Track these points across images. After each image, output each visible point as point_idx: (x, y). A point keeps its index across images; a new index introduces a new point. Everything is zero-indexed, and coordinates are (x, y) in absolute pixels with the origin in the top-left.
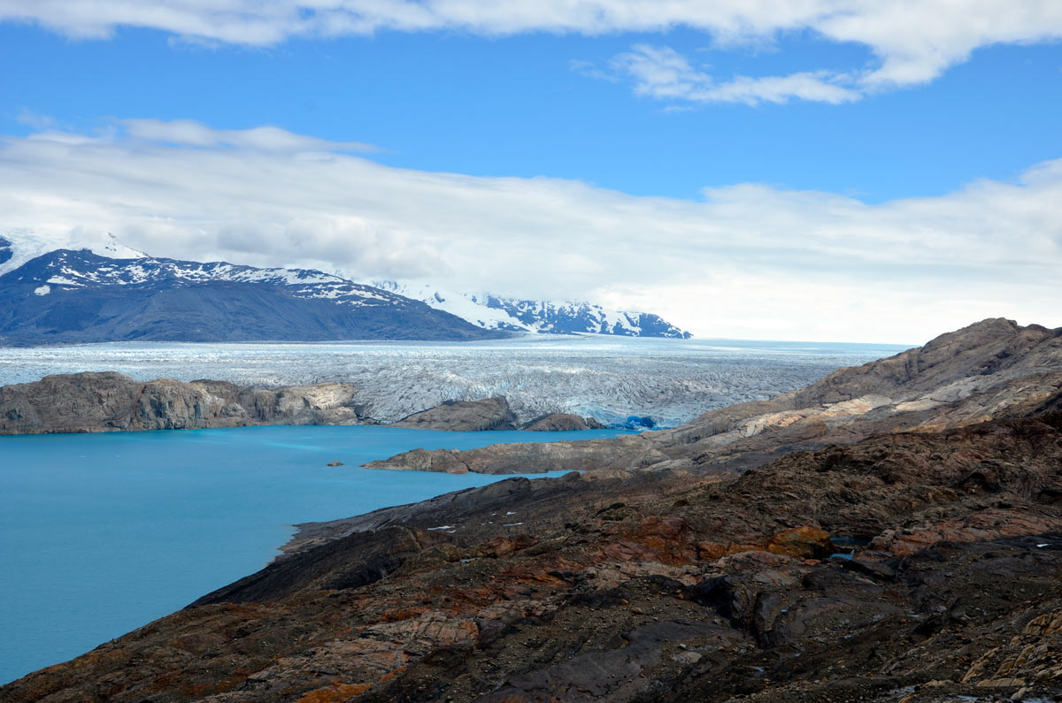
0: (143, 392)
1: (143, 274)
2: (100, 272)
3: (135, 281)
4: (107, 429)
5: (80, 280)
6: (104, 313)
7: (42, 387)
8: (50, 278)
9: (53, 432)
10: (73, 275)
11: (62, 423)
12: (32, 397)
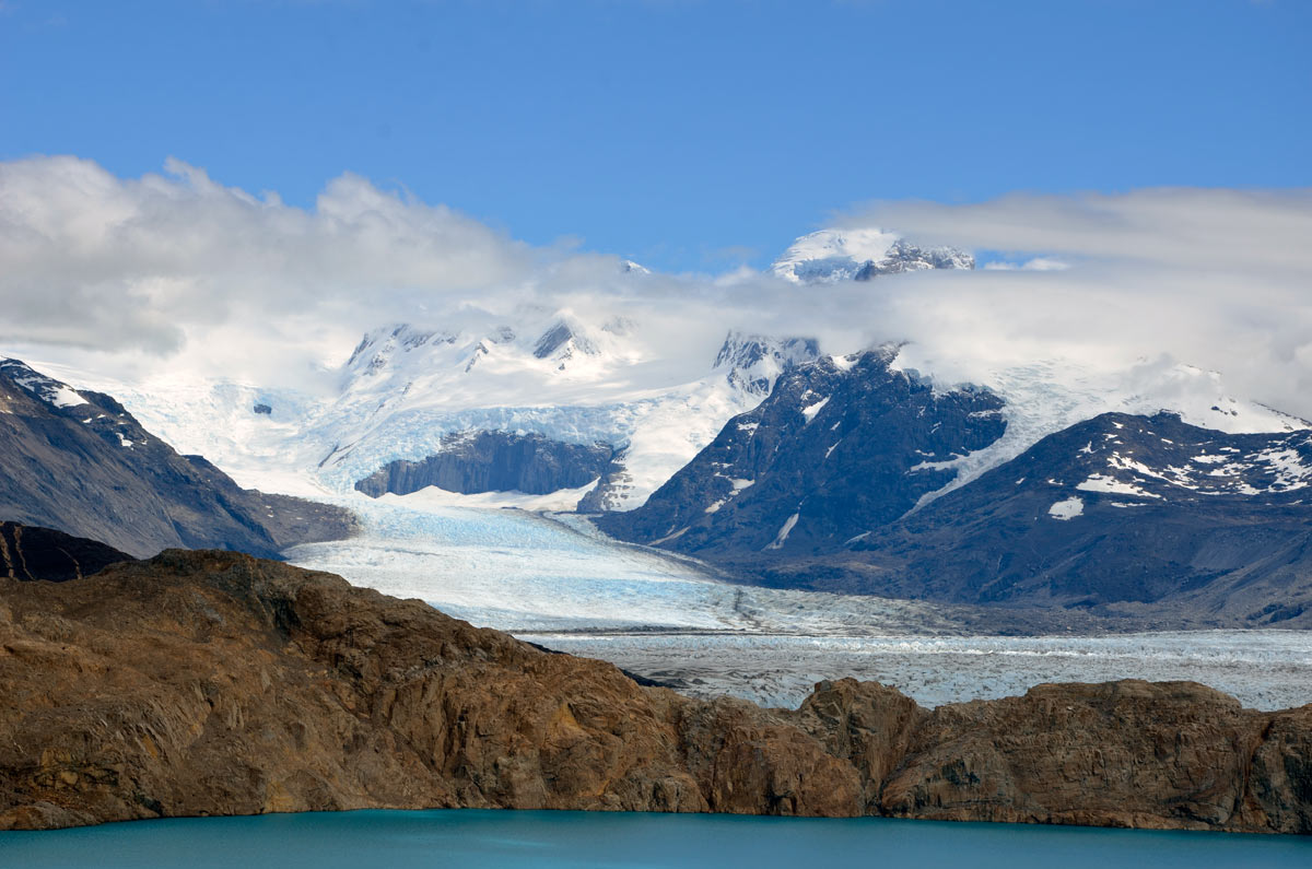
0: (1265, 735)
1: (1298, 471)
2: (1196, 465)
3: (1279, 486)
4: (1175, 824)
5: (1150, 483)
6: (1202, 563)
7: (1025, 709)
8: (1084, 479)
9: (1049, 822)
10: (1134, 472)
11: (1069, 801)
12: (1002, 733)
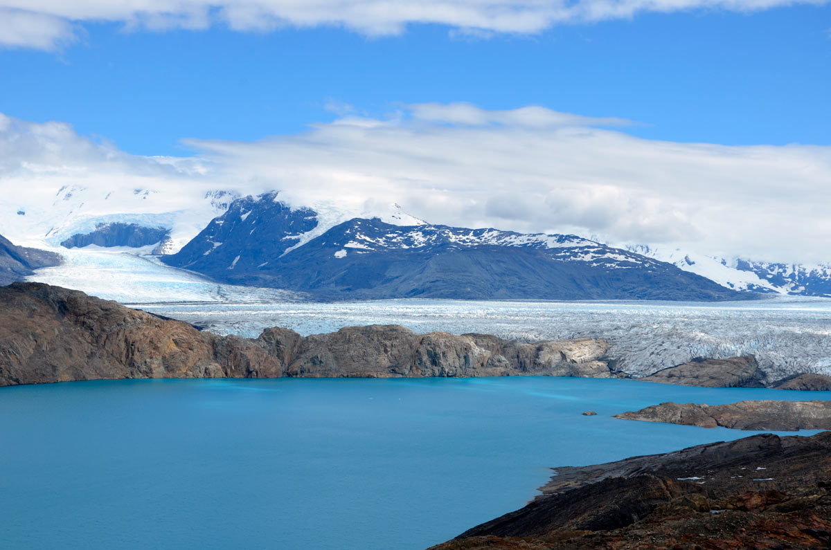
0: (421, 343)
1: (422, 239)
2: (387, 238)
3: (416, 245)
4: (391, 375)
5: (371, 245)
6: (390, 273)
7: (339, 337)
8: (347, 243)
9: (348, 376)
10: (365, 240)
11: (355, 369)
12: (331, 345)
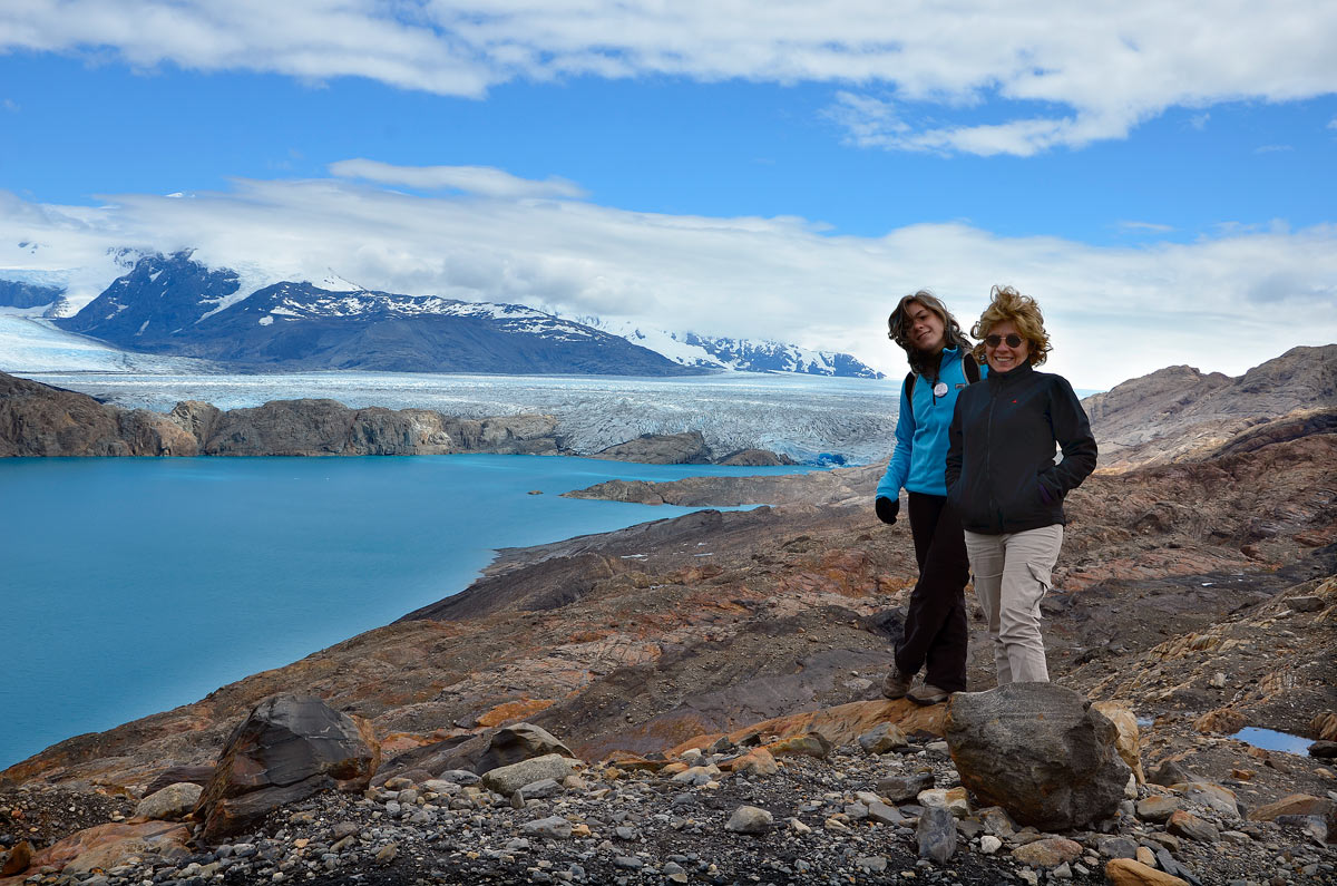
0: (356, 419)
1: (358, 306)
2: (319, 304)
3: (351, 313)
4: (323, 454)
5: (300, 311)
6: (322, 343)
7: (264, 411)
8: (274, 309)
9: (274, 455)
10: (294, 306)
11: (282, 447)
12: (255, 421)
